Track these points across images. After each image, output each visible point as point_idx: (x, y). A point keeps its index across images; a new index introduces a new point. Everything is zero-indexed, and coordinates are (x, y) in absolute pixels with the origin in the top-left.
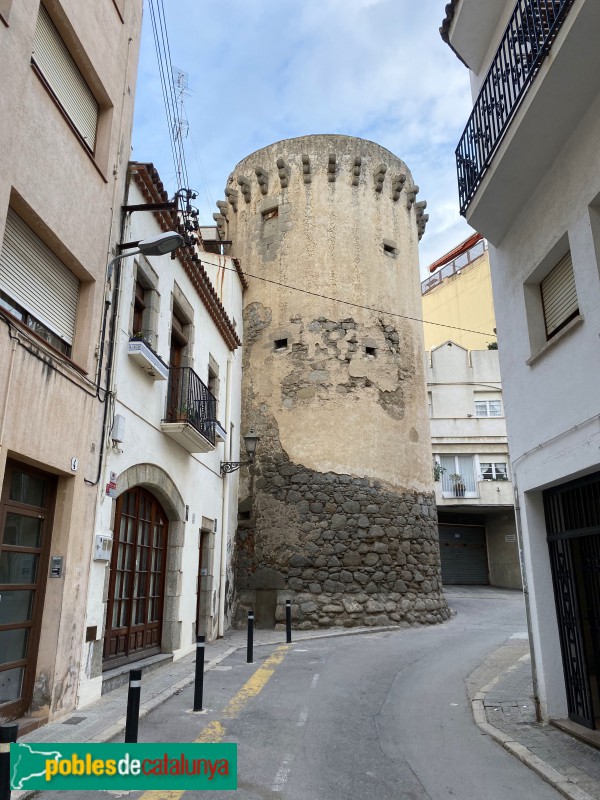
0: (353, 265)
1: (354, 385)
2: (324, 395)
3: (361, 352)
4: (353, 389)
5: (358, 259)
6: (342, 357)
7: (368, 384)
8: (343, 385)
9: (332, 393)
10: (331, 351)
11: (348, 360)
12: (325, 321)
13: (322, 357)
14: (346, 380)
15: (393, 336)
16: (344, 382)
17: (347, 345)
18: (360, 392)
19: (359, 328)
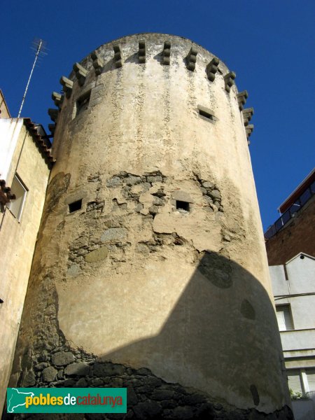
0: (162, 123)
1: (160, 243)
2: (119, 256)
3: (169, 206)
4: (158, 248)
5: (167, 119)
6: (146, 211)
7: (179, 241)
8: (145, 243)
9: (130, 252)
10: (132, 206)
11: (153, 214)
12: (127, 175)
13: (119, 212)
14: (148, 236)
15: (214, 193)
16: (145, 239)
17: (153, 199)
18: (168, 251)
19: (168, 181)
